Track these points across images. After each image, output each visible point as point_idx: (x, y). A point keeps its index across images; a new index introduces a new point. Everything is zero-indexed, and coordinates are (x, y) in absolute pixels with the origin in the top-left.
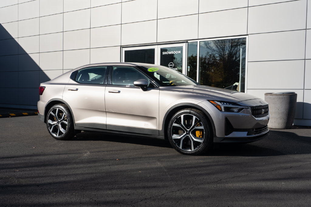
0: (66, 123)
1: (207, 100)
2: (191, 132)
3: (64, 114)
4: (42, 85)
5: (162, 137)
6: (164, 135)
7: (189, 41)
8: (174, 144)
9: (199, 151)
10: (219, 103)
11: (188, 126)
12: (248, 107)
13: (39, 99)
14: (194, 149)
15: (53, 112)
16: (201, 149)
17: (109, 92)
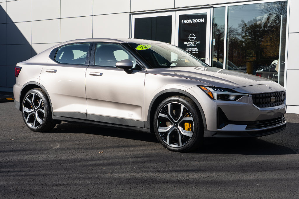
0: (44, 111)
1: (197, 86)
2: (180, 124)
3: (41, 100)
4: (18, 65)
5: (148, 130)
6: (149, 128)
7: (214, 6)
8: (160, 138)
9: (187, 148)
10: (211, 90)
11: (176, 116)
12: (248, 94)
13: (15, 83)
14: (182, 145)
15: (29, 98)
16: (190, 145)
17: (90, 75)
